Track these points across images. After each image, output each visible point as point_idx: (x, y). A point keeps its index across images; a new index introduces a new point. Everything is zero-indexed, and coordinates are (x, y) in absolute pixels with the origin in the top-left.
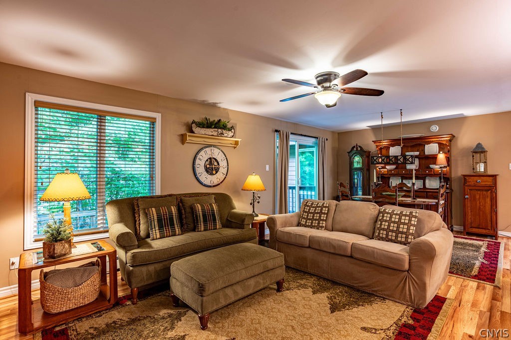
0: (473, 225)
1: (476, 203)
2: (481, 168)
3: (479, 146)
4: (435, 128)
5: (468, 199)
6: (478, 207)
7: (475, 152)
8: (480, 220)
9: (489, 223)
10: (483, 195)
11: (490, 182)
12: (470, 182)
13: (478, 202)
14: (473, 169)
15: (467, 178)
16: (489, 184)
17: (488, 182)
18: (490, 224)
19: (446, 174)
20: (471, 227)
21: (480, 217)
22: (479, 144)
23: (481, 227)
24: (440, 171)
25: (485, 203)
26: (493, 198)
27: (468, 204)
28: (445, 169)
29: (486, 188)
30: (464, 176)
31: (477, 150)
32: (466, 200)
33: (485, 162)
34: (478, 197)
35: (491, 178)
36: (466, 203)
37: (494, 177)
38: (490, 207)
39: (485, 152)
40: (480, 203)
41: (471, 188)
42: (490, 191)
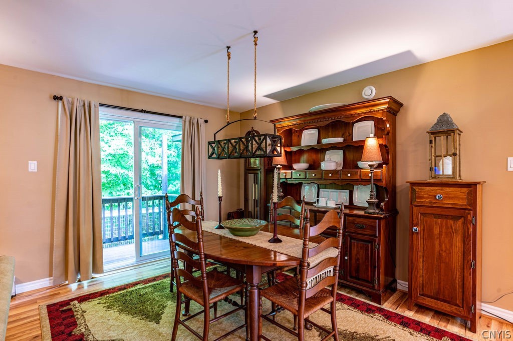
0: (426, 292)
1: (434, 245)
2: (447, 167)
3: (444, 119)
4: (370, 92)
5: (417, 233)
6: (436, 254)
7: (435, 133)
8: (440, 283)
9: (459, 290)
10: (447, 228)
11: (462, 199)
12: (422, 198)
13: (437, 242)
14: (431, 169)
15: (417, 188)
16: (460, 202)
17: (458, 198)
18: (461, 294)
19: (380, 181)
20: (423, 295)
21: (440, 274)
22: (445, 115)
23: (441, 297)
24: (370, 175)
25: (451, 245)
26: (469, 236)
27: (419, 244)
28: (380, 170)
29: (452, 213)
30: (413, 184)
31: (438, 129)
32: (415, 236)
33: (455, 154)
34: (436, 231)
35: (465, 190)
36: (415, 242)
37: (472, 187)
38: (460, 254)
39: (453, 131)
40: (440, 245)
41: (423, 210)
42: (461, 221)
